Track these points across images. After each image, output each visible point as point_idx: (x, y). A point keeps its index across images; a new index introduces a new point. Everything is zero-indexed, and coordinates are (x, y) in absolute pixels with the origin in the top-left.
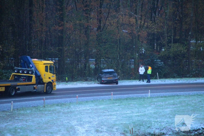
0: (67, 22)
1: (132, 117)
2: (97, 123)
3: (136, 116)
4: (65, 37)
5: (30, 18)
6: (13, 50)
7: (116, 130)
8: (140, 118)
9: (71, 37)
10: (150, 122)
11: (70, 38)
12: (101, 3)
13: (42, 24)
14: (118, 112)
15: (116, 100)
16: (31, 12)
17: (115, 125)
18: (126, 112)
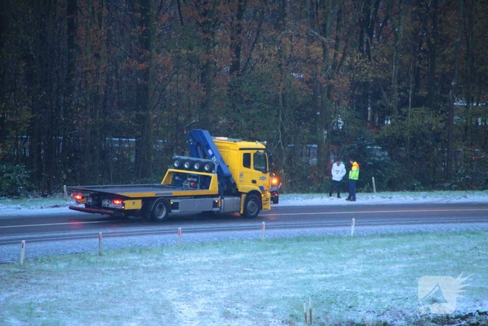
0: (158, 52)
1: (309, 282)
2: (225, 295)
3: (320, 280)
4: (152, 87)
5: (70, 40)
6: (27, 115)
7: (271, 314)
8: (328, 286)
9: (168, 88)
10: (354, 296)
11: (164, 90)
12: (240, 7)
13: (97, 56)
14: (278, 271)
15: (274, 240)
16: (72, 26)
17: (268, 302)
18: (295, 271)
